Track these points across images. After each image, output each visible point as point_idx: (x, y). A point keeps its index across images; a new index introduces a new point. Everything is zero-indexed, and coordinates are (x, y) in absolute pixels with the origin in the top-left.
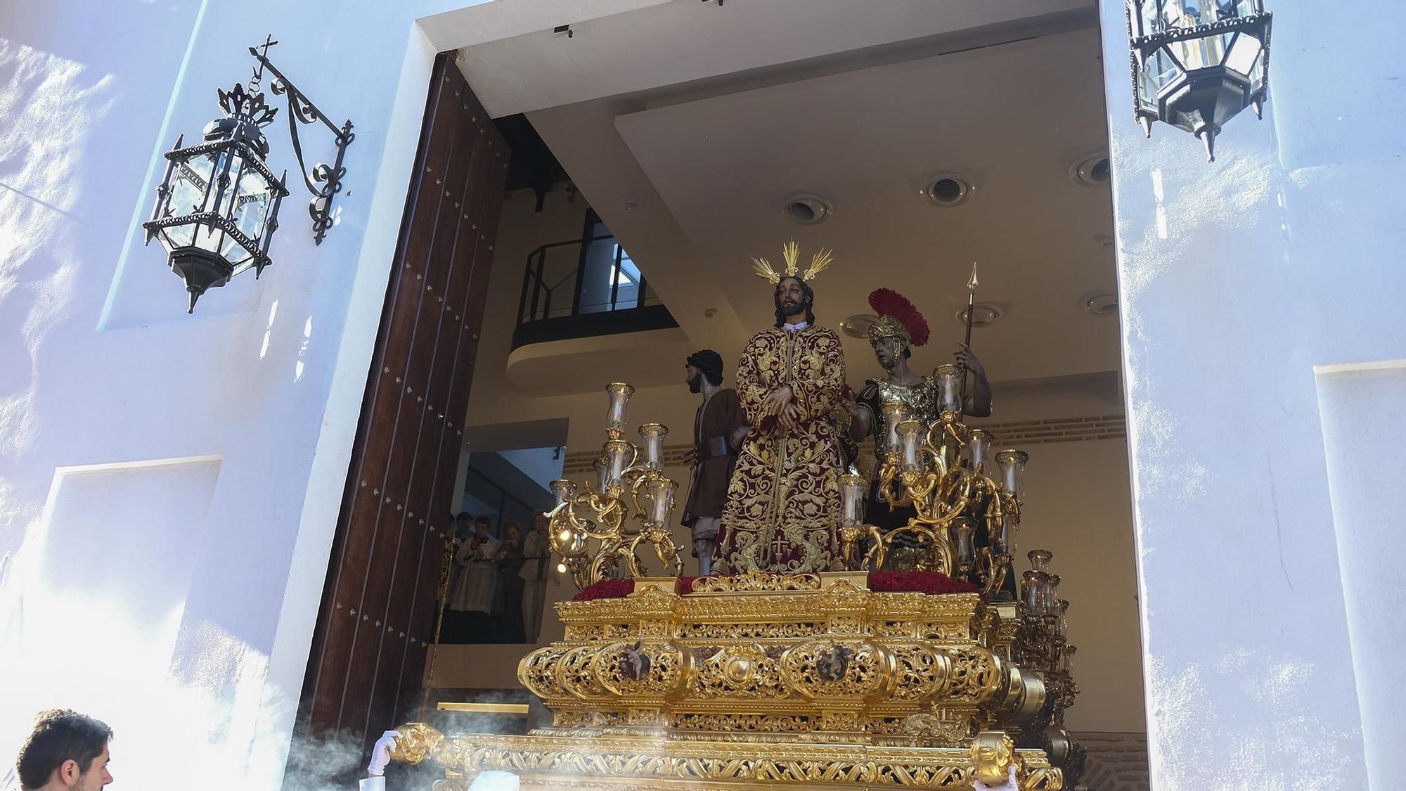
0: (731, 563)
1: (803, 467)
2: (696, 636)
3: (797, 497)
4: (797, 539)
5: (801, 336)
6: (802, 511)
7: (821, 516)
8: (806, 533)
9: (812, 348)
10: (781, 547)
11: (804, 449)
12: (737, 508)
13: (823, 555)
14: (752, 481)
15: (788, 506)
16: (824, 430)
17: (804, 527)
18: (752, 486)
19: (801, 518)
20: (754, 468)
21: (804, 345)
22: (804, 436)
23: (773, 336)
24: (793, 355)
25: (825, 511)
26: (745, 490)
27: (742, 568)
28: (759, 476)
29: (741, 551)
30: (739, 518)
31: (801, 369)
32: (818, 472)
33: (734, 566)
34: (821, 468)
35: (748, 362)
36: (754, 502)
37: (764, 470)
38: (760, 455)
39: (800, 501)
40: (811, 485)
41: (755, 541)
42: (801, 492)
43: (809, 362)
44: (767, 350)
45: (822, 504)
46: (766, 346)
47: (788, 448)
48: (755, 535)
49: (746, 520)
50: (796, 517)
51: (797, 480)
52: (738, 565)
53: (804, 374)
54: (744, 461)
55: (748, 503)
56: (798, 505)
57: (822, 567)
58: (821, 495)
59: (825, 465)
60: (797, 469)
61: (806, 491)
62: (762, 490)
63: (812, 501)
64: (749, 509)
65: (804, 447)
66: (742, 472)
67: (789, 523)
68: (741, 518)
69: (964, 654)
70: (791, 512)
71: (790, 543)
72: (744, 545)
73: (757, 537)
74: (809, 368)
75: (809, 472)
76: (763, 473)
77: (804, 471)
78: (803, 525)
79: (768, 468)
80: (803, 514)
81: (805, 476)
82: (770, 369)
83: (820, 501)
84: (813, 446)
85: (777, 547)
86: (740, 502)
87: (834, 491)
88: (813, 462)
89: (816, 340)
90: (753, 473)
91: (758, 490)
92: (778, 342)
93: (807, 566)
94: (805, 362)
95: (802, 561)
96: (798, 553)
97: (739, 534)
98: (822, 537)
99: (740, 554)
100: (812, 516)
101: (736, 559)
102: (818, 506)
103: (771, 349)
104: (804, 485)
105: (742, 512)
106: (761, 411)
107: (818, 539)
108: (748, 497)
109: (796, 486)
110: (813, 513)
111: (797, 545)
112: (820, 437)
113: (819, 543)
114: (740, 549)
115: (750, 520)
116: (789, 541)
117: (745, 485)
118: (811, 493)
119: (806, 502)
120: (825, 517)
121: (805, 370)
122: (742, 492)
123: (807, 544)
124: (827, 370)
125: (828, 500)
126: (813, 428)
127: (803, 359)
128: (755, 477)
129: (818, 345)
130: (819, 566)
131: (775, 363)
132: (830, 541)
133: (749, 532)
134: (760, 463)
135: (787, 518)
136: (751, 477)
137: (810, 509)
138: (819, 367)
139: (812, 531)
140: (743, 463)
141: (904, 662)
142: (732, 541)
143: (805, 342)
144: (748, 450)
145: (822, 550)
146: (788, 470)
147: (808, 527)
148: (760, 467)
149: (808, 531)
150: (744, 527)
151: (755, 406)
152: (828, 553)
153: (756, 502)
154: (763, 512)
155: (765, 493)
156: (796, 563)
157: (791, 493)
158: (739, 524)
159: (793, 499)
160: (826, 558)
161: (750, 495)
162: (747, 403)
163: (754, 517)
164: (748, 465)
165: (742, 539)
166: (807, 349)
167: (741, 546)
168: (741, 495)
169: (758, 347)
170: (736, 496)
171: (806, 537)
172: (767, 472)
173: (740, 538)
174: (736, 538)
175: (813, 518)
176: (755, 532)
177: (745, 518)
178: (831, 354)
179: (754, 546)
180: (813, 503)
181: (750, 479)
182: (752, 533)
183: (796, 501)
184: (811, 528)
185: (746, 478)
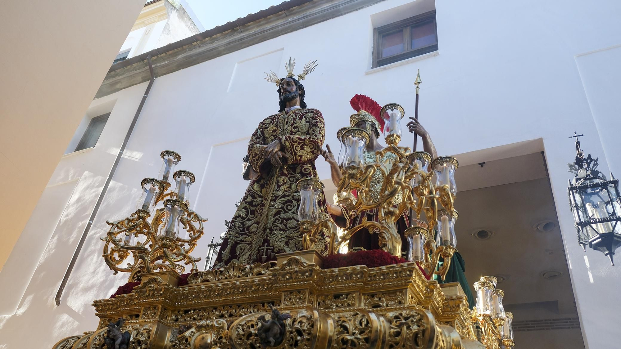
1: (289, 195)
2: (185, 320)
3: (283, 215)
4: (280, 245)
6: (286, 226)
8: (287, 240)
9: (301, 119)
10: (267, 251)
12: (239, 227)
14: (253, 208)
15: (275, 222)
16: (306, 170)
17: (286, 236)
18: (253, 212)
19: (284, 230)
20: (255, 200)
21: (295, 118)
22: (292, 175)
23: (276, 116)
24: (287, 123)
26: (247, 215)
28: (258, 205)
29: (239, 258)
30: (240, 234)
31: (292, 132)
37: (262, 200)
38: (261, 192)
39: (284, 219)
40: (294, 207)
41: (249, 250)
42: (285, 212)
43: (298, 127)
44: (271, 124)
46: (271, 122)
47: (278, 183)
48: (250, 245)
49: (246, 236)
50: (281, 230)
51: (284, 204)
54: (249, 196)
55: (249, 223)
56: (283, 221)
60: (284, 196)
61: (290, 211)
62: (259, 214)
63: (294, 218)
64: (248, 227)
65: (292, 182)
66: (246, 202)
67: (274, 234)
68: (242, 234)
69: (400, 316)
70: (277, 226)
71: (274, 248)
72: (242, 253)
74: (298, 131)
75: (294, 199)
76: (261, 203)
77: (290, 198)
78: (286, 234)
79: (265, 199)
80: (286, 228)
81: (290, 201)
82: (272, 135)
85: (263, 251)
86: (242, 223)
89: (304, 115)
90: (254, 203)
91: (257, 215)
92: (278, 118)
94: (295, 128)
97: (239, 246)
99: (238, 260)
100: (293, 228)
102: (298, 221)
104: (289, 207)
105: (244, 230)
106: (260, 159)
107: (296, 244)
108: (249, 220)
109: (282, 208)
110: (294, 226)
111: (279, 249)
113: (297, 247)
114: (239, 256)
115: (248, 236)
116: (273, 246)
117: (247, 212)
118: (293, 213)
119: (288, 219)
121: (296, 132)
122: (244, 216)
123: (287, 249)
124: (311, 131)
126: (298, 170)
127: (293, 126)
128: (256, 206)
129: (305, 117)
131: (275, 131)
133: (246, 244)
134: (260, 196)
135: (273, 230)
136: (253, 206)
137: (292, 224)
138: (305, 130)
139: (292, 239)
140: (247, 197)
141: (342, 326)
142: (233, 251)
143: (296, 116)
144: (253, 188)
146: (277, 197)
147: (289, 237)
148: (260, 199)
149: (289, 239)
150: (243, 241)
153: (254, 223)
154: (258, 229)
155: (260, 216)
157: (278, 213)
158: (240, 239)
159: (279, 217)
161: (250, 218)
163: (251, 233)
164: (251, 198)
165: (241, 249)
166: (297, 120)
167: (239, 254)
168: (243, 218)
169: (265, 124)
170: (239, 219)
171: (287, 244)
172: (264, 202)
173: (239, 248)
174: (236, 249)
175: (293, 230)
176: (251, 244)
177: (245, 234)
178: (314, 122)
179: (248, 254)
180: (295, 219)
181: (251, 208)
182: (248, 244)
183: (281, 218)
184: (292, 237)
185: (248, 206)
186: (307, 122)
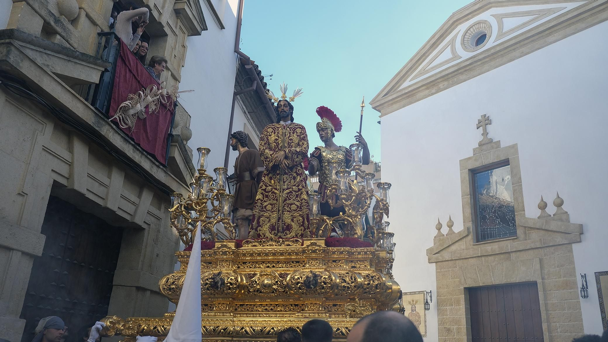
0: (258, 232)
1: (290, 188)
3: (288, 202)
4: (289, 221)
5: (288, 127)
6: (290, 208)
7: (299, 211)
9: (293, 133)
10: (281, 225)
11: (290, 180)
12: (260, 207)
13: (300, 229)
14: (267, 194)
15: (284, 206)
16: (300, 171)
17: (291, 215)
18: (267, 196)
19: (290, 212)
20: (268, 188)
21: (290, 132)
22: (290, 174)
23: (275, 127)
24: (285, 136)
25: (301, 208)
26: (263, 198)
27: (263, 234)
28: (270, 192)
29: (262, 226)
31: (289, 143)
32: (297, 190)
33: (259, 233)
34: (299, 188)
35: (264, 139)
36: (268, 203)
37: (272, 189)
38: (270, 182)
40: (294, 196)
41: (269, 222)
42: (289, 199)
43: (292, 140)
44: (273, 133)
45: (299, 205)
46: (272, 132)
47: (283, 179)
48: (268, 219)
50: (288, 211)
51: (288, 194)
52: (261, 233)
53: (290, 145)
54: (263, 185)
55: (265, 204)
56: (288, 205)
57: (300, 234)
58: (299, 201)
59: (300, 187)
60: (288, 189)
61: (292, 199)
62: (271, 198)
63: (294, 204)
64: (265, 206)
65: (291, 179)
66: (262, 190)
67: (285, 214)
68: (262, 211)
70: (285, 209)
71: (285, 223)
72: (264, 224)
73: (270, 220)
74: (293, 142)
75: (293, 190)
76: (271, 191)
77: (291, 190)
78: (291, 214)
79: (274, 188)
80: (291, 210)
81: (291, 192)
82: (275, 142)
83: (298, 204)
84: (294, 178)
85: (279, 225)
86: (261, 204)
87: (305, 199)
88: (295, 185)
89: (295, 130)
90: (267, 190)
92: (278, 130)
93: (293, 234)
94: (291, 140)
95: (291, 231)
96: (289, 228)
97: (262, 219)
98: (300, 220)
99: (262, 228)
100: (295, 210)
101: (260, 230)
102: (298, 206)
103: (275, 133)
104: (291, 196)
105: (263, 208)
106: (271, 162)
107: (298, 222)
108: (265, 201)
109: (287, 197)
111: (288, 224)
112: (298, 174)
113: (298, 223)
114: (262, 225)
115: (266, 212)
116: (285, 222)
117: (264, 196)
118: (294, 200)
119: (291, 204)
120: (301, 211)
121: (291, 143)
122: (262, 199)
123: (293, 224)
124: (301, 143)
125: (302, 203)
126: (294, 170)
127: (290, 138)
128: (268, 192)
129: (296, 132)
130: (298, 234)
131: (277, 140)
132: (303, 222)
134: (270, 186)
135: (284, 212)
136: (266, 192)
137: (294, 207)
138: (297, 142)
139: (295, 218)
140: (262, 186)
142: (258, 222)
143: (290, 130)
144: (265, 179)
145: (300, 226)
146: (284, 190)
147: (293, 216)
148: (270, 187)
149: (293, 218)
150: (263, 215)
151: (268, 159)
152: (302, 228)
153: (269, 204)
154: (272, 209)
155: (273, 200)
156: (288, 232)
157: (285, 200)
158: (261, 214)
159: (286, 203)
160: (301, 230)
161: (266, 200)
162: (264, 158)
163: (268, 211)
164: (265, 187)
165: (263, 221)
166: (292, 133)
168: (262, 201)
169: (269, 132)
170: (259, 201)
171: (292, 220)
172: (274, 190)
173: (262, 220)
174: (260, 221)
175: (295, 211)
176: (269, 218)
177: (264, 211)
178: (302, 136)
179: (268, 224)
180: (295, 205)
181: (266, 193)
182: (267, 218)
184: (294, 216)
185: (264, 193)
186: (298, 136)
